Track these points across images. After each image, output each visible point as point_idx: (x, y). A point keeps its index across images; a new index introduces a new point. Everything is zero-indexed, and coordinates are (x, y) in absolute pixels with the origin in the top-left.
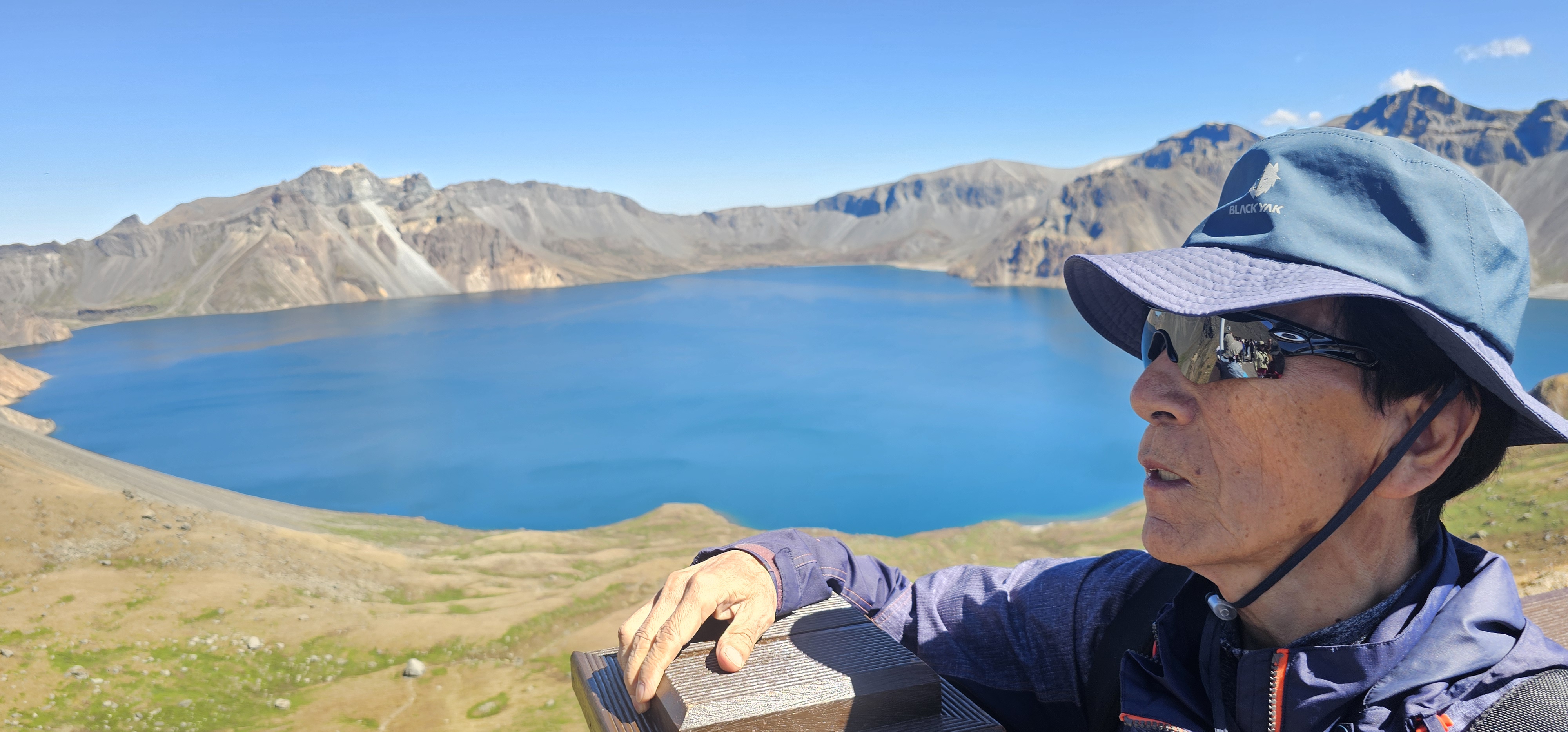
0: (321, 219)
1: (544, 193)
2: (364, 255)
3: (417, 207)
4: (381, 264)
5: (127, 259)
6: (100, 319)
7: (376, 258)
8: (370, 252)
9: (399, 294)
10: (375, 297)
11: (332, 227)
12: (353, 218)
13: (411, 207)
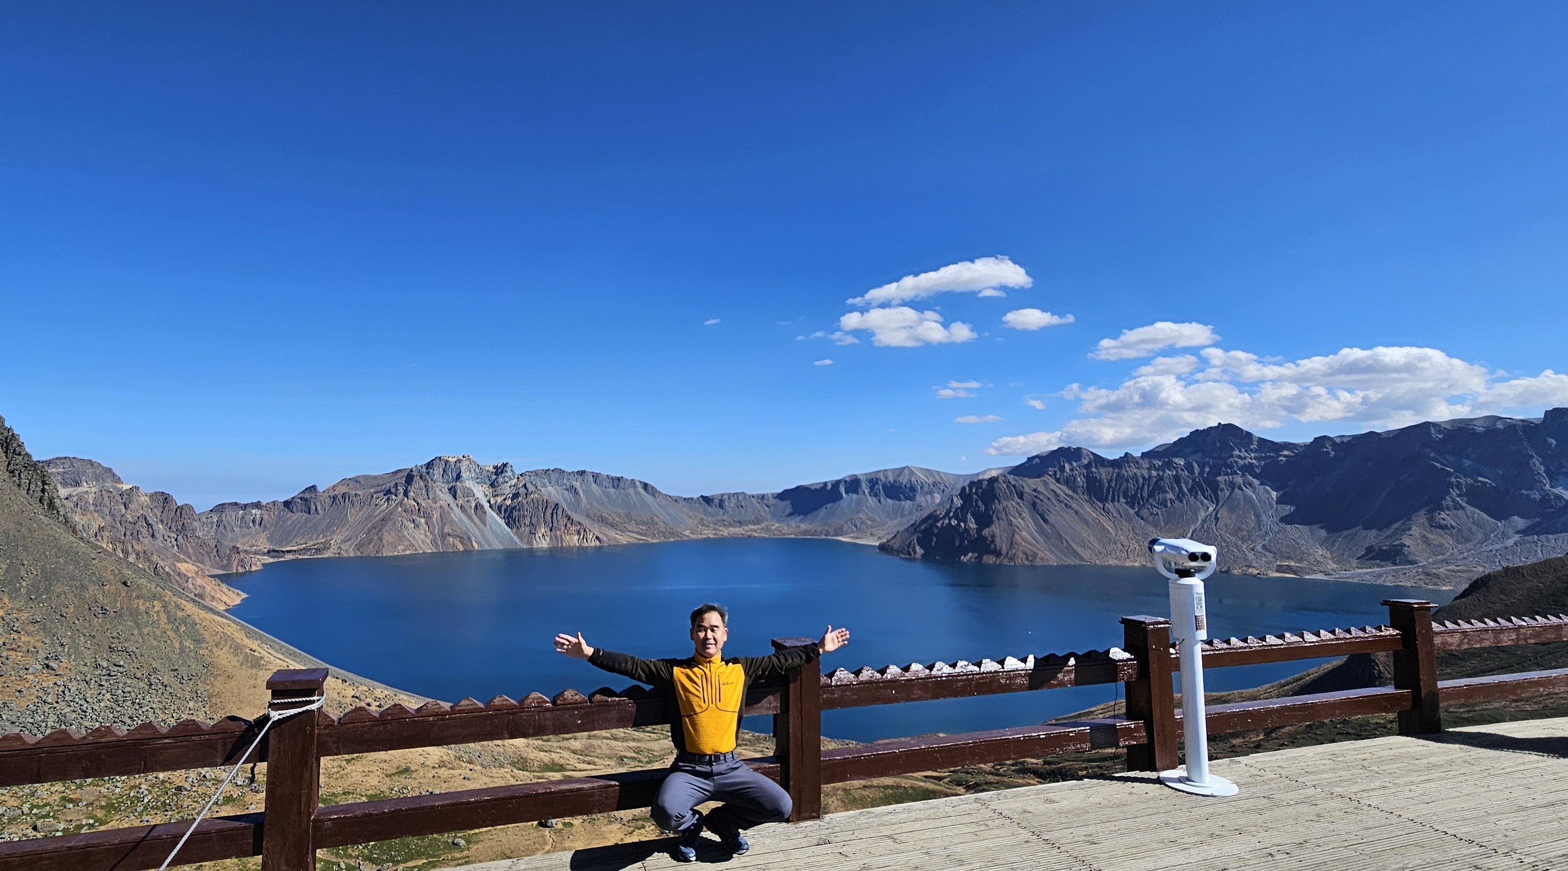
0: (438, 492)
1: (591, 478)
2: (464, 518)
3: (503, 486)
4: (476, 524)
5: (306, 515)
6: (282, 557)
7: (473, 521)
8: (470, 517)
9: (487, 547)
10: (470, 548)
11: (445, 498)
12: (459, 491)
13: (499, 486)
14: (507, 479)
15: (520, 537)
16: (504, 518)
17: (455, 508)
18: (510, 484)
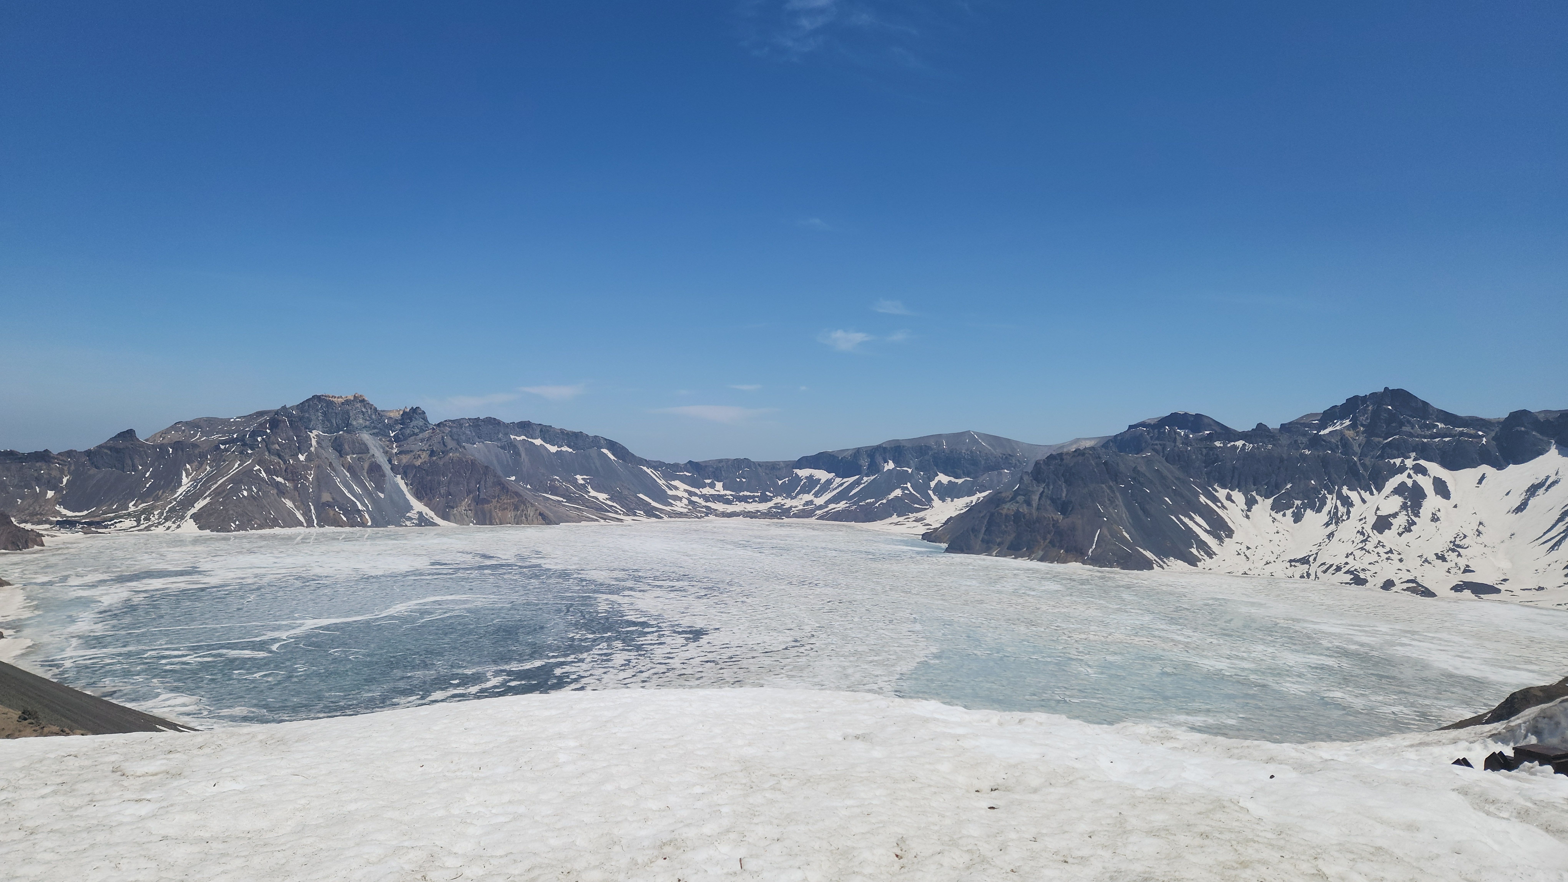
1: (538, 432)
2: (352, 482)
3: (412, 440)
4: (369, 492)
5: (116, 472)
7: (365, 487)
8: (360, 482)
11: (326, 454)
12: (346, 445)
16: (412, 484)
17: (339, 468)
18: (421, 436)
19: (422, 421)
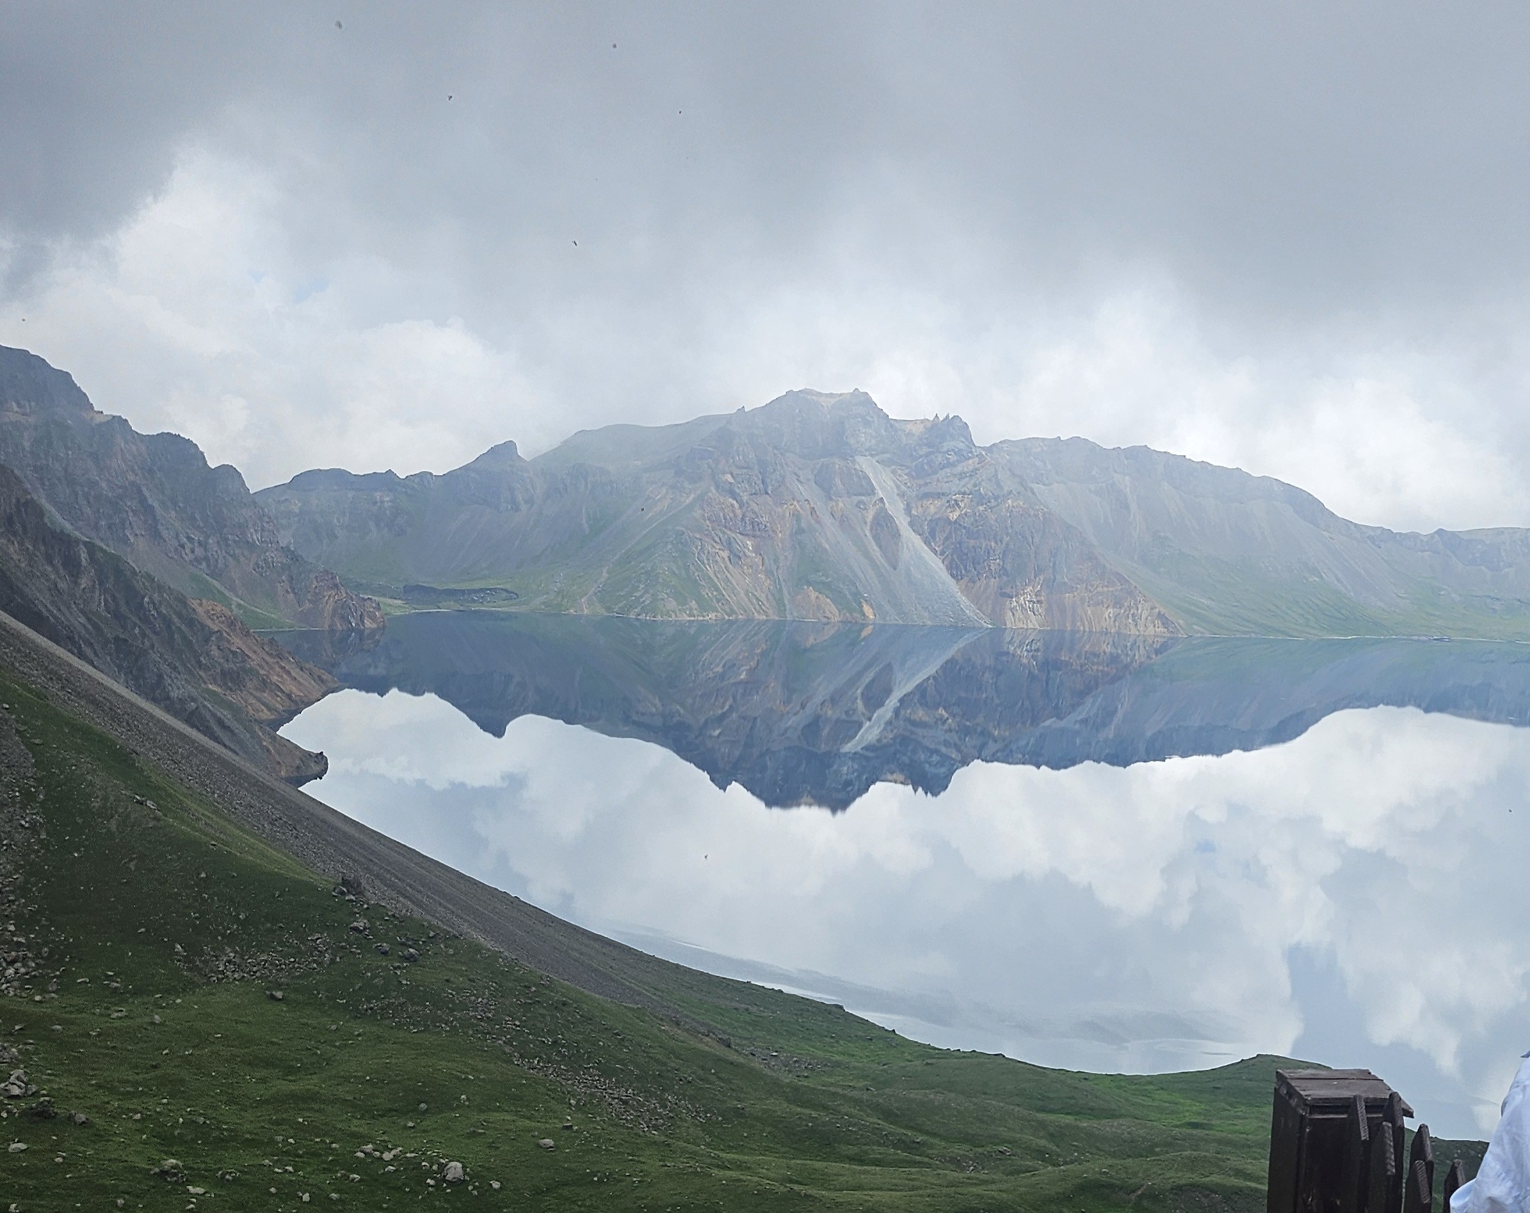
0: (790, 478)
2: (849, 547)
3: (943, 475)
5: (490, 512)
6: (434, 603)
7: (866, 554)
8: (859, 545)
10: (855, 618)
11: (805, 495)
12: (838, 481)
13: (935, 473)
14: (953, 458)
15: (976, 600)
16: (942, 554)
17: (827, 520)
18: (959, 469)
19: (963, 442)
